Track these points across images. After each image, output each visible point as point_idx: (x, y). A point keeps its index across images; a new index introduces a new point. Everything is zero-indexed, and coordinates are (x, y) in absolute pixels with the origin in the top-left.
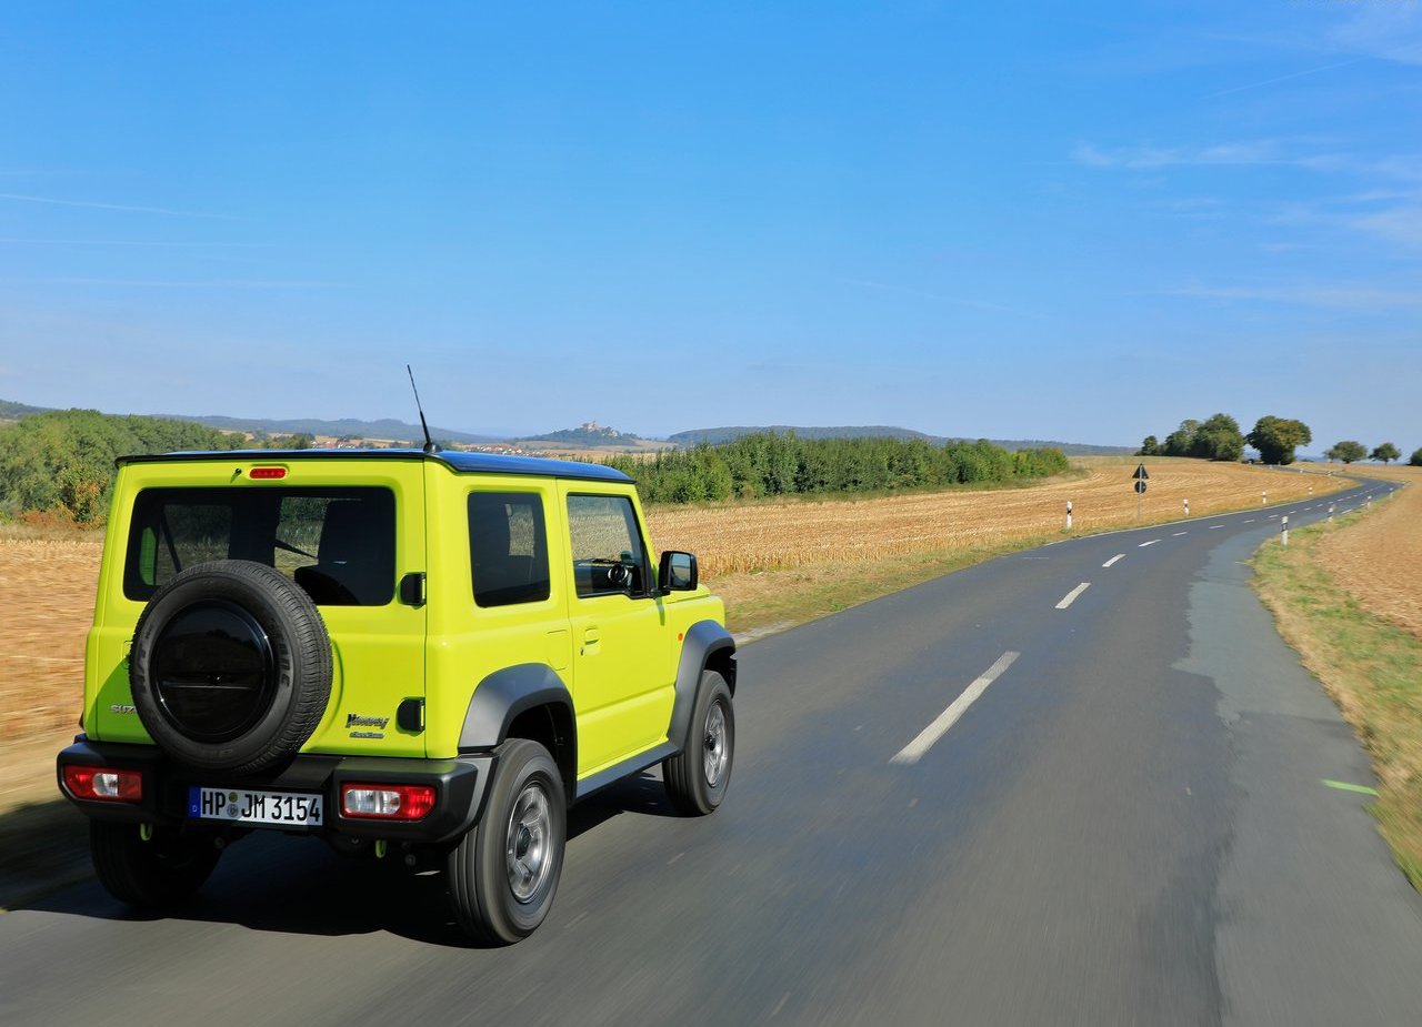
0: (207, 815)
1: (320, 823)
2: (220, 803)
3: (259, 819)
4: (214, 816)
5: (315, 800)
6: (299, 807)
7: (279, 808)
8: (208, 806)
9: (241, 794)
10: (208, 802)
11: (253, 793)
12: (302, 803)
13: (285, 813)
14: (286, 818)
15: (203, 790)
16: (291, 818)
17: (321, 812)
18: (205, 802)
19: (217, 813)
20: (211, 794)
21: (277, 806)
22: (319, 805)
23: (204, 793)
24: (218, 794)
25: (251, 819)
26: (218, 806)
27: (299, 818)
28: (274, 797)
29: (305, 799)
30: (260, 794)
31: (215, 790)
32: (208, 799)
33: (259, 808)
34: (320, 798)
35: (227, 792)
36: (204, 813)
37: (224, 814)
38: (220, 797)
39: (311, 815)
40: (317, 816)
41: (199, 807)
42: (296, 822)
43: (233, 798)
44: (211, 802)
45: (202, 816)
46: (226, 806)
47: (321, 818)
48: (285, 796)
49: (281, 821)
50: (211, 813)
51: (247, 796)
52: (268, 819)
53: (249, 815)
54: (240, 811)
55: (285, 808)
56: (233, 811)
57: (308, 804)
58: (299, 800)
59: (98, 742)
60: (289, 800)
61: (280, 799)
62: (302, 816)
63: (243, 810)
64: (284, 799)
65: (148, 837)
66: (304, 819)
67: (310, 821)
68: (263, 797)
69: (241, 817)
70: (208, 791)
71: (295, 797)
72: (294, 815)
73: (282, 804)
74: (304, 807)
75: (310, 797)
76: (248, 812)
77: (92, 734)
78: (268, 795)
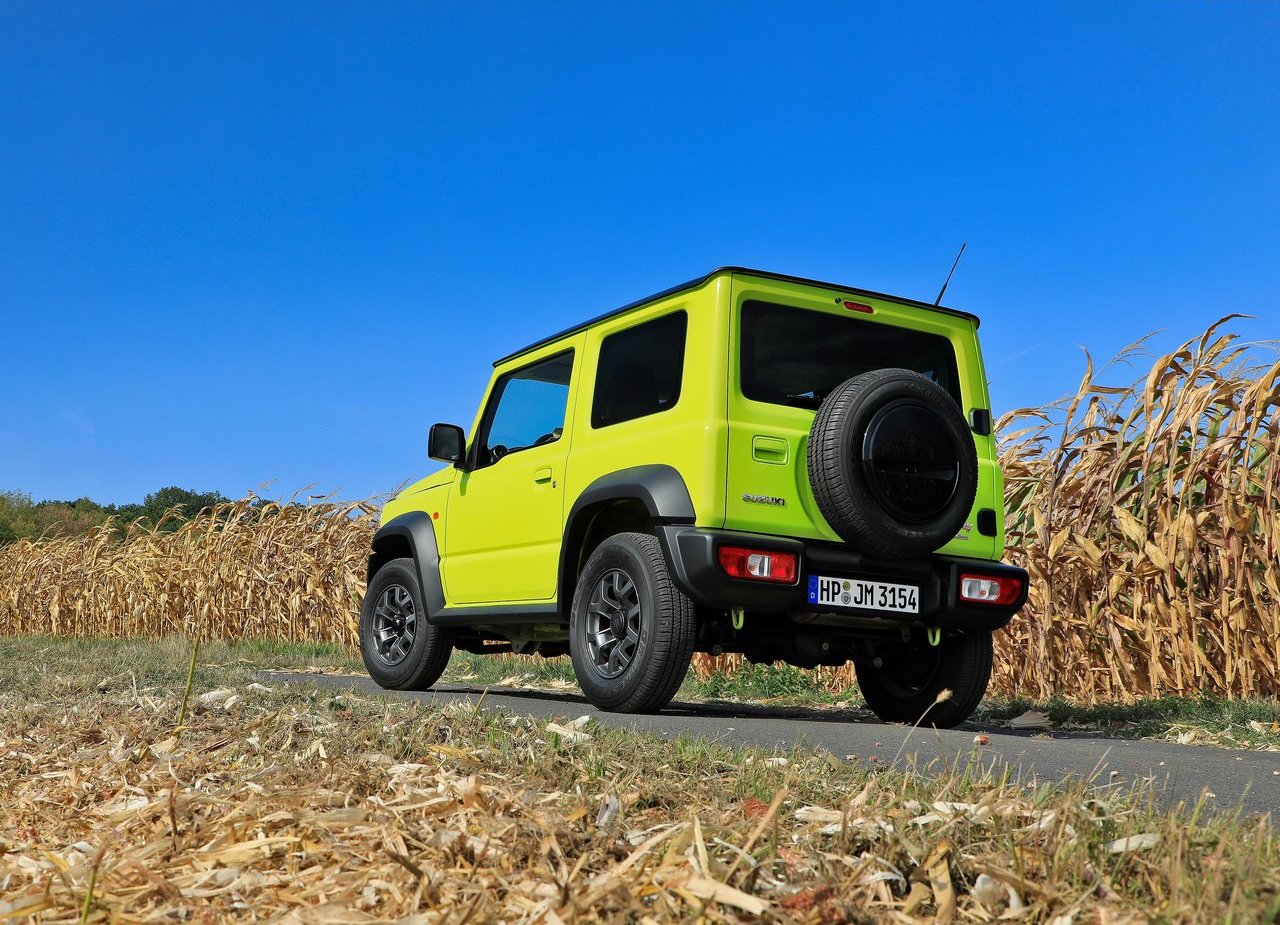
0: (824, 602)
1: (916, 611)
2: (836, 591)
3: (869, 606)
4: (830, 603)
5: (912, 591)
6: (900, 597)
7: (885, 597)
8: (825, 593)
9: (853, 583)
10: (825, 590)
11: (864, 583)
12: (903, 593)
13: (890, 601)
14: (890, 606)
15: (820, 578)
16: (894, 606)
17: (917, 601)
18: (823, 590)
19: (833, 600)
20: (828, 582)
21: (883, 595)
22: (916, 595)
23: (822, 582)
24: (834, 583)
25: (862, 606)
26: (834, 594)
27: (900, 606)
28: (880, 587)
29: (906, 590)
30: (869, 584)
31: (831, 579)
32: (825, 587)
33: (869, 597)
34: (916, 589)
35: (841, 581)
36: (822, 599)
37: (838, 602)
38: (836, 585)
39: (910, 604)
40: (914, 604)
41: (817, 595)
42: (898, 609)
43: (847, 586)
44: (827, 590)
45: (820, 602)
46: (841, 593)
47: (917, 607)
48: (890, 586)
49: (887, 608)
50: (828, 599)
51: (858, 585)
52: (876, 606)
53: (860, 602)
54: (853, 599)
55: (890, 597)
56: (846, 598)
57: (907, 594)
58: (901, 590)
59: (722, 529)
60: (893, 590)
61: (885, 588)
62: (903, 604)
63: (855, 598)
64: (889, 589)
65: (739, 624)
66: (904, 607)
67: (909, 609)
68: (872, 587)
69: (852, 604)
70: (825, 579)
71: (897, 587)
72: (897, 604)
73: (887, 593)
74: (904, 597)
75: (909, 588)
76: (859, 600)
77: (718, 521)
78: (876, 585)
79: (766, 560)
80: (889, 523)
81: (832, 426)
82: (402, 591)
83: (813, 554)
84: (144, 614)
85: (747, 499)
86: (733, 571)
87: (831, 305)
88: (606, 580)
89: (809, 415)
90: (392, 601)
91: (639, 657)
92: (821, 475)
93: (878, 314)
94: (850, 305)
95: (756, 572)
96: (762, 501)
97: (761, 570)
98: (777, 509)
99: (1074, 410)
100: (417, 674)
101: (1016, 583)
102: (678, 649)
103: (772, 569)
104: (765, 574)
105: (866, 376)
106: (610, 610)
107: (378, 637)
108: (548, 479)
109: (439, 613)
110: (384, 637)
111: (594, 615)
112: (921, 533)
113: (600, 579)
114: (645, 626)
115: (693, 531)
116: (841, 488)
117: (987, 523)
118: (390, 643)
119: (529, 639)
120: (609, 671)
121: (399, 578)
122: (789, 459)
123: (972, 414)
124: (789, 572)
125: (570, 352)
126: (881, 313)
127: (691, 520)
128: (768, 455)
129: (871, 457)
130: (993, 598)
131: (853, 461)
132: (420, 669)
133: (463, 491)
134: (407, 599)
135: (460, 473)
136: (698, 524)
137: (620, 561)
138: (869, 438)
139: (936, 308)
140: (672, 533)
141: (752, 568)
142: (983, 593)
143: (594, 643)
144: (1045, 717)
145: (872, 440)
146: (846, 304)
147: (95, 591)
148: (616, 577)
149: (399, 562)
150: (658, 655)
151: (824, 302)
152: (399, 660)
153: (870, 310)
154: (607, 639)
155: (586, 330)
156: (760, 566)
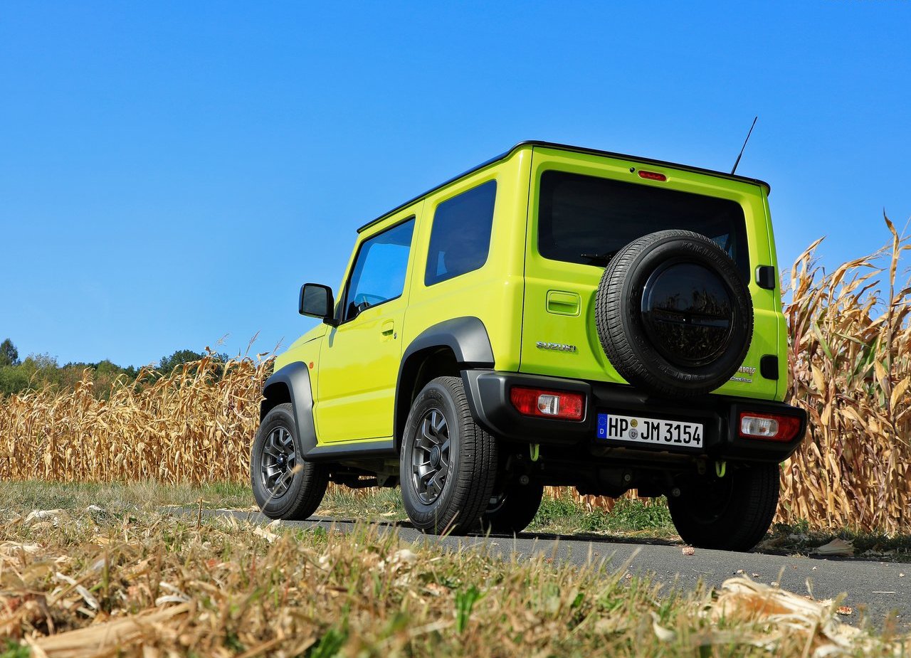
0: (613, 437)
1: (700, 445)
2: (624, 427)
3: (655, 441)
4: (618, 438)
5: (697, 428)
6: (685, 433)
7: (671, 433)
8: (613, 429)
9: (641, 421)
10: (613, 426)
11: (650, 420)
12: (688, 430)
13: (675, 437)
14: (675, 441)
15: (609, 416)
16: (679, 441)
17: (701, 437)
18: (611, 426)
19: (621, 436)
20: (617, 420)
21: (669, 431)
22: (700, 432)
23: (611, 419)
24: (622, 420)
25: (649, 440)
26: (622, 430)
27: (685, 441)
28: (666, 424)
29: (690, 427)
30: (656, 422)
31: (619, 417)
32: (614, 423)
33: (655, 433)
34: (701, 427)
35: (629, 419)
36: (610, 434)
37: (626, 436)
38: (624, 423)
39: (694, 439)
40: (698, 440)
41: (606, 431)
42: (683, 444)
43: (634, 424)
44: (616, 426)
45: (608, 437)
46: (628, 430)
47: (701, 442)
48: (675, 424)
49: (672, 443)
50: (616, 435)
51: (645, 422)
52: (662, 441)
53: (647, 438)
54: (640, 435)
55: (675, 433)
56: (634, 434)
57: (692, 431)
58: (685, 427)
59: (518, 372)
60: (678, 427)
61: (671, 425)
62: (687, 440)
63: (642, 434)
64: (674, 426)
65: (535, 455)
66: (689, 442)
67: (693, 444)
68: (659, 424)
69: (639, 439)
70: (614, 417)
71: (682, 424)
72: (682, 439)
73: (672, 430)
74: (689, 433)
75: (694, 425)
76: (645, 435)
77: (514, 365)
78: (662, 422)
79: (556, 399)
80: (666, 368)
81: (615, 281)
82: (285, 433)
83: (600, 394)
84: (125, 461)
85: (540, 346)
86: (525, 409)
87: (626, 174)
88: (427, 419)
89: (598, 271)
90: (277, 442)
91: (447, 484)
92: (605, 325)
93: (670, 182)
94: (644, 174)
95: (547, 411)
96: (553, 348)
97: (552, 409)
98: (568, 355)
99: (894, 269)
100: (296, 505)
101: (795, 421)
102: (480, 478)
103: (560, 408)
104: (555, 412)
105: (647, 238)
106: (431, 445)
107: (266, 473)
108: (391, 332)
109: (312, 452)
110: (270, 473)
111: (419, 449)
112: (696, 376)
113: (423, 417)
114: (452, 458)
115: (493, 374)
116: (622, 335)
117: (769, 367)
118: (275, 478)
119: (389, 474)
120: (427, 498)
121: (282, 420)
122: (581, 311)
123: (758, 270)
124: (576, 410)
125: (412, 218)
126: (674, 181)
127: (490, 365)
128: (558, 307)
129: (648, 310)
130: (772, 434)
131: (632, 312)
132: (298, 501)
133: (331, 344)
134: (289, 439)
135: (330, 327)
136: (497, 368)
137: (435, 401)
138: (648, 291)
139: (732, 177)
140: (473, 376)
141: (542, 407)
142: (762, 430)
143: (417, 473)
144: (850, 544)
145: (651, 292)
146: (640, 173)
147: (82, 440)
148: (434, 415)
149: (284, 407)
150: (462, 483)
151: (620, 171)
152: (283, 493)
153: (663, 178)
154: (428, 470)
155: (424, 199)
156: (549, 405)
